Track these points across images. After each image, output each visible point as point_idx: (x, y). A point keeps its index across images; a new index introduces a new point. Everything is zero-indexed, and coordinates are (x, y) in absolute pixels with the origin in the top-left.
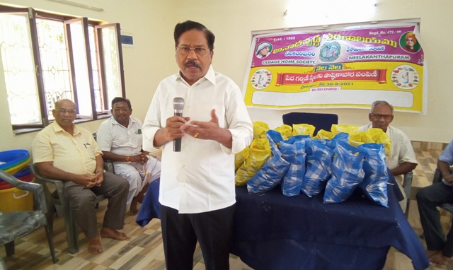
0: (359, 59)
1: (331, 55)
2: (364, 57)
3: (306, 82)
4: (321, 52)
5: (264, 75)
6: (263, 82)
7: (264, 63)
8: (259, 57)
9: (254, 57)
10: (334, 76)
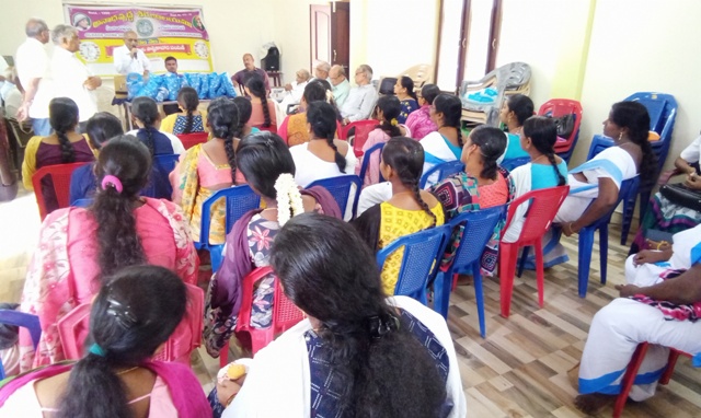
0: (170, 36)
1: (146, 31)
2: (172, 34)
4: (138, 27)
5: (92, 48)
7: (87, 35)
10: (154, 49)
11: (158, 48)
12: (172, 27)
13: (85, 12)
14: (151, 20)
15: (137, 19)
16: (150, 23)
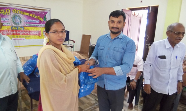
0: (30, 26)
2: (32, 25)
4: (12, 19)
10: (21, 33)
11: (23, 32)
12: (33, 21)
14: (21, 15)
15: (12, 14)
16: (20, 17)
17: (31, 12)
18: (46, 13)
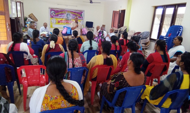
3: (64, 22)
5: (54, 20)
6: (55, 22)
7: (54, 17)
8: (52, 15)
9: (51, 15)
10: (70, 22)
13: (54, 10)
14: (70, 14)
15: (67, 13)
16: (70, 15)
17: (75, 12)
18: (82, 12)
